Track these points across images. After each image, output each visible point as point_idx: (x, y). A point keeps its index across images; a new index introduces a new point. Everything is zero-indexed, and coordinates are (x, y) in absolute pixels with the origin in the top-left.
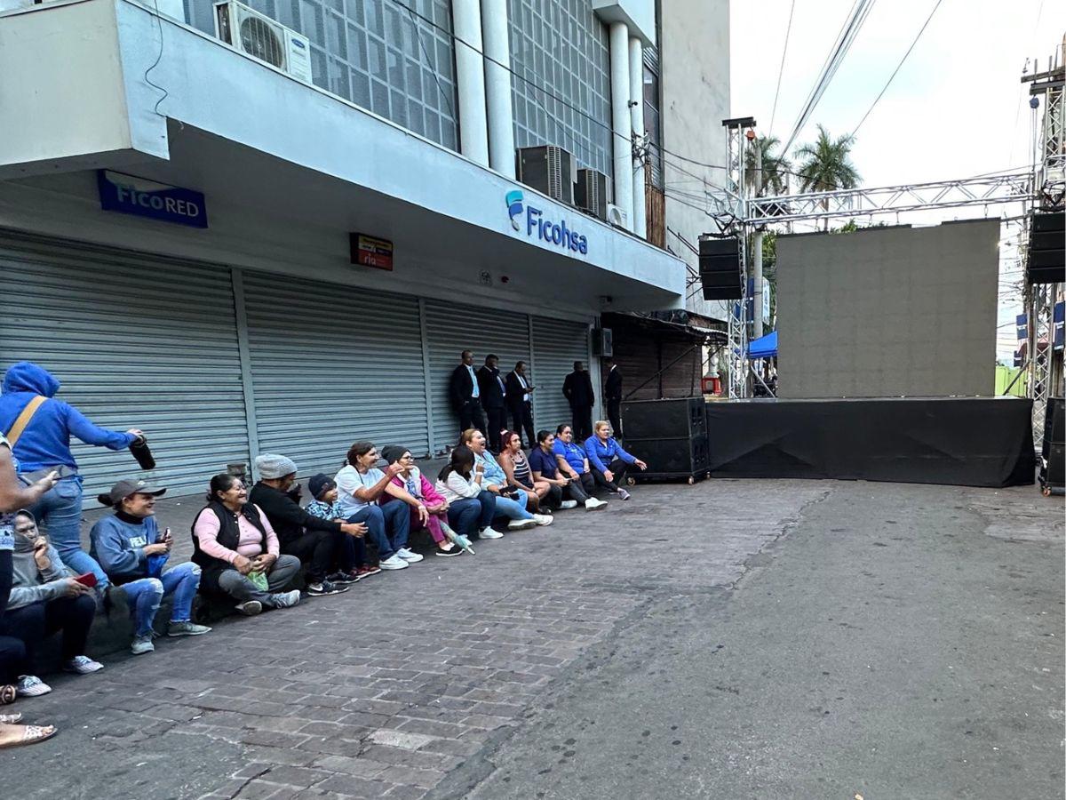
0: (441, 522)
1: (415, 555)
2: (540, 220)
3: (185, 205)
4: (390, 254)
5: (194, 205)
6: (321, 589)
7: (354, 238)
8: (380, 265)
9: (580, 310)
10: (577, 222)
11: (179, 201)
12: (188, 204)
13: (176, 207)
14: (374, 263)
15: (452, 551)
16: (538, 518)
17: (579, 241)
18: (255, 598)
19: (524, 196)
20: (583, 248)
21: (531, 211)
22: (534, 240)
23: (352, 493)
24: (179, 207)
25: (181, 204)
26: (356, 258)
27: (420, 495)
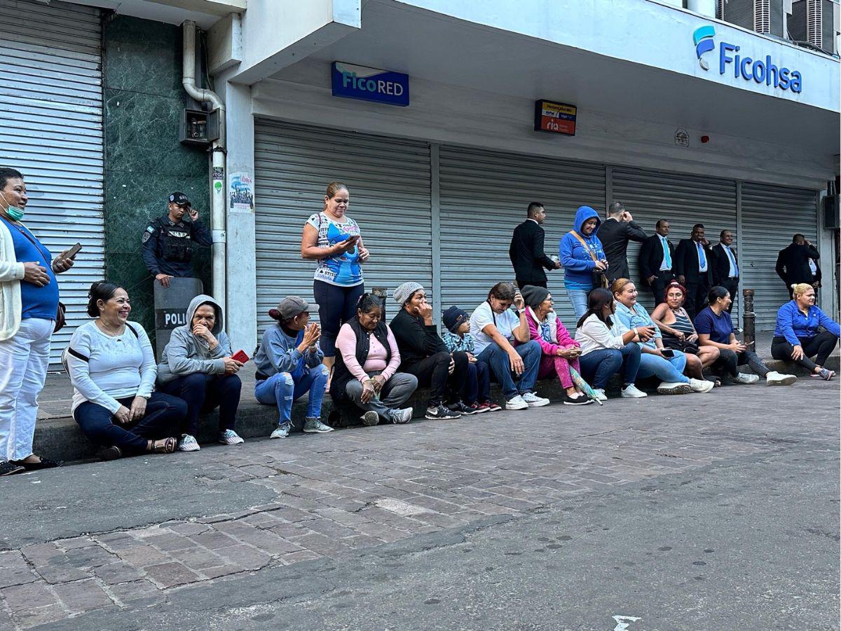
0: (571, 368)
1: (540, 399)
2: (737, 57)
3: (393, 86)
4: (574, 118)
5: (400, 85)
6: (436, 413)
7: (539, 105)
8: (562, 130)
9: (809, 174)
10: (788, 56)
11: (388, 83)
12: (395, 84)
13: (385, 88)
14: (556, 129)
15: (580, 400)
16: (695, 383)
17: (790, 77)
18: (373, 408)
19: (716, 31)
20: (796, 85)
21: (725, 47)
22: (729, 79)
23: (482, 328)
24: (388, 88)
25: (390, 86)
26: (539, 124)
27: (555, 340)
